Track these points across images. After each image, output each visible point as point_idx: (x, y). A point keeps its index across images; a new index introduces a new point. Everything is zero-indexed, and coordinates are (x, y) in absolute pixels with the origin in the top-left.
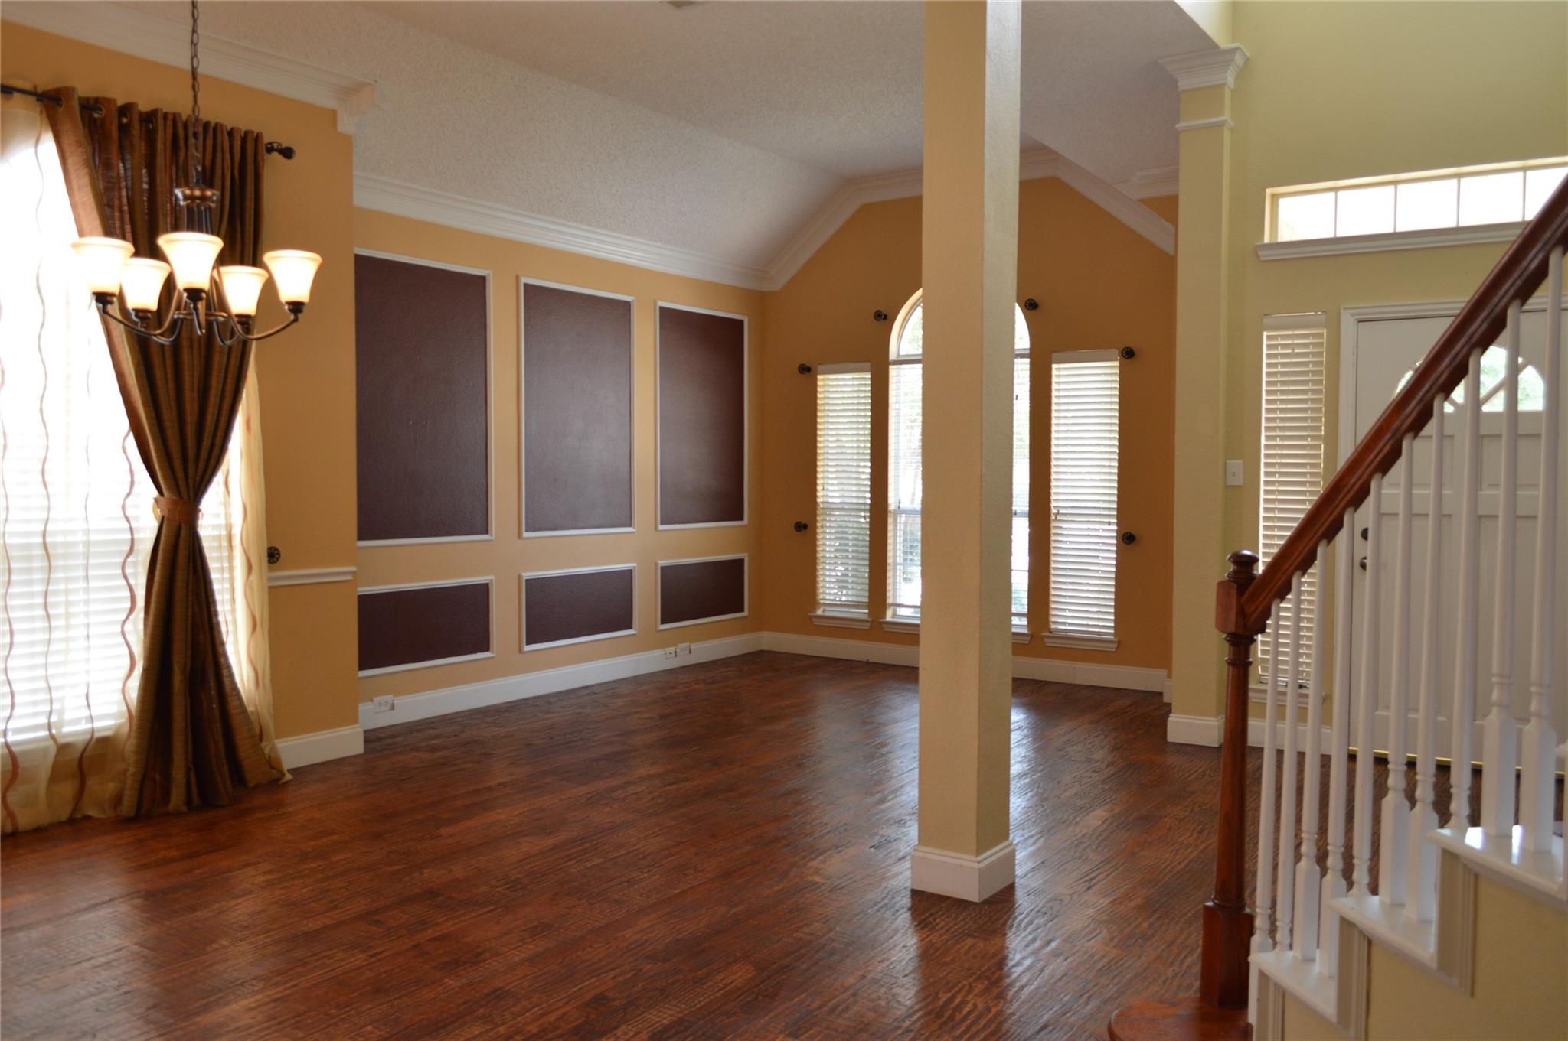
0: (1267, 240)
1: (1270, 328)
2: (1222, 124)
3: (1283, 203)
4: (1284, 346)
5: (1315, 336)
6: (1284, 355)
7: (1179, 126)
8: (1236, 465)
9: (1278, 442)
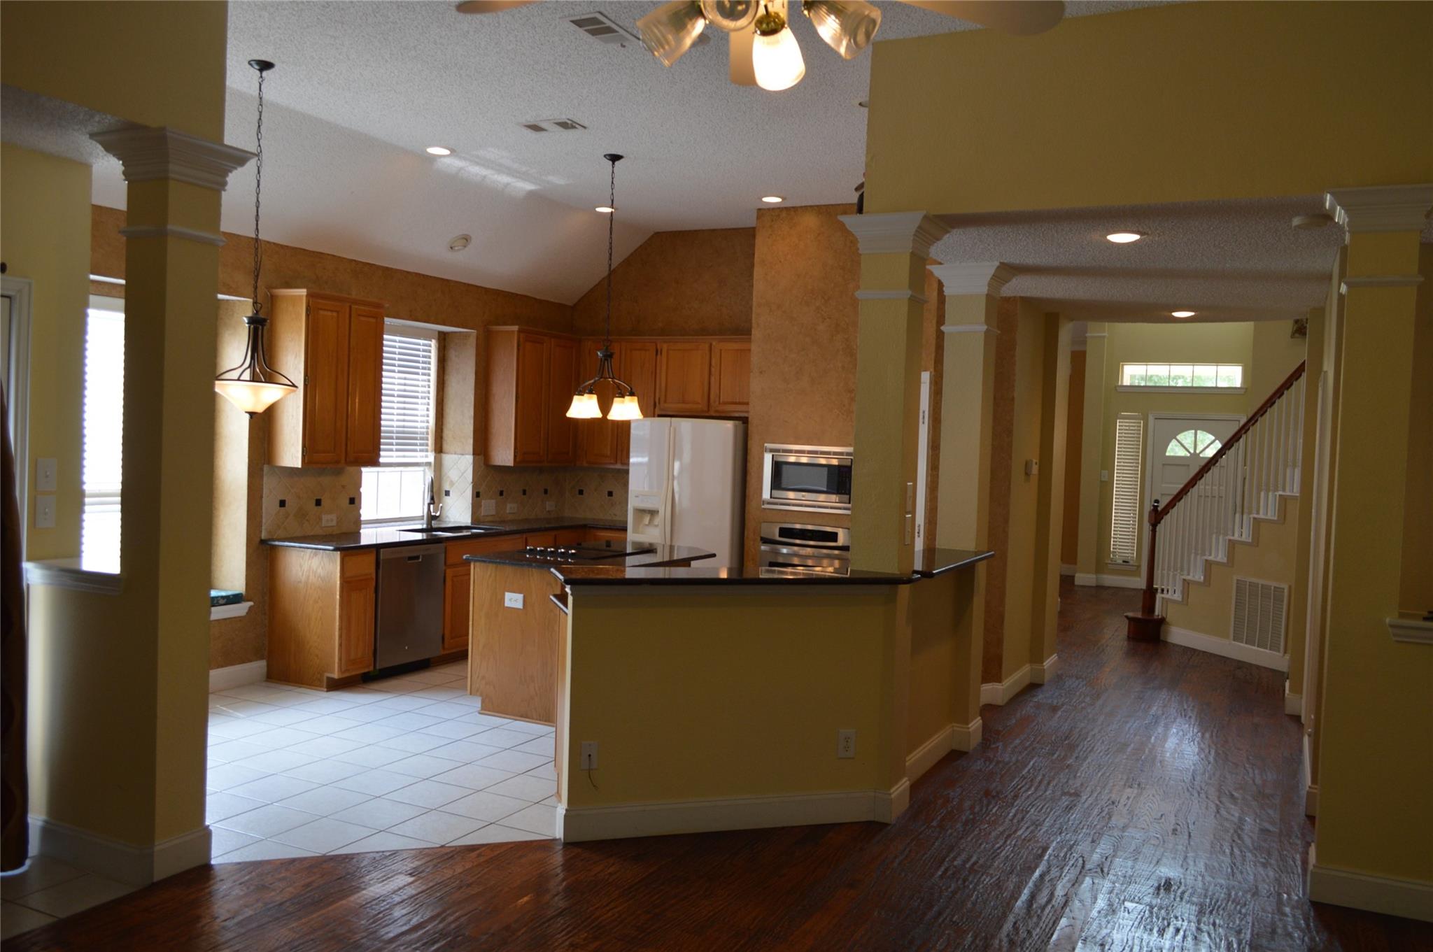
0: (1119, 384)
1: (1120, 419)
2: (1104, 337)
3: (1125, 367)
4: (1126, 426)
5: (1138, 423)
6: (1126, 430)
7: (1088, 335)
8: (1105, 472)
9: (1122, 464)
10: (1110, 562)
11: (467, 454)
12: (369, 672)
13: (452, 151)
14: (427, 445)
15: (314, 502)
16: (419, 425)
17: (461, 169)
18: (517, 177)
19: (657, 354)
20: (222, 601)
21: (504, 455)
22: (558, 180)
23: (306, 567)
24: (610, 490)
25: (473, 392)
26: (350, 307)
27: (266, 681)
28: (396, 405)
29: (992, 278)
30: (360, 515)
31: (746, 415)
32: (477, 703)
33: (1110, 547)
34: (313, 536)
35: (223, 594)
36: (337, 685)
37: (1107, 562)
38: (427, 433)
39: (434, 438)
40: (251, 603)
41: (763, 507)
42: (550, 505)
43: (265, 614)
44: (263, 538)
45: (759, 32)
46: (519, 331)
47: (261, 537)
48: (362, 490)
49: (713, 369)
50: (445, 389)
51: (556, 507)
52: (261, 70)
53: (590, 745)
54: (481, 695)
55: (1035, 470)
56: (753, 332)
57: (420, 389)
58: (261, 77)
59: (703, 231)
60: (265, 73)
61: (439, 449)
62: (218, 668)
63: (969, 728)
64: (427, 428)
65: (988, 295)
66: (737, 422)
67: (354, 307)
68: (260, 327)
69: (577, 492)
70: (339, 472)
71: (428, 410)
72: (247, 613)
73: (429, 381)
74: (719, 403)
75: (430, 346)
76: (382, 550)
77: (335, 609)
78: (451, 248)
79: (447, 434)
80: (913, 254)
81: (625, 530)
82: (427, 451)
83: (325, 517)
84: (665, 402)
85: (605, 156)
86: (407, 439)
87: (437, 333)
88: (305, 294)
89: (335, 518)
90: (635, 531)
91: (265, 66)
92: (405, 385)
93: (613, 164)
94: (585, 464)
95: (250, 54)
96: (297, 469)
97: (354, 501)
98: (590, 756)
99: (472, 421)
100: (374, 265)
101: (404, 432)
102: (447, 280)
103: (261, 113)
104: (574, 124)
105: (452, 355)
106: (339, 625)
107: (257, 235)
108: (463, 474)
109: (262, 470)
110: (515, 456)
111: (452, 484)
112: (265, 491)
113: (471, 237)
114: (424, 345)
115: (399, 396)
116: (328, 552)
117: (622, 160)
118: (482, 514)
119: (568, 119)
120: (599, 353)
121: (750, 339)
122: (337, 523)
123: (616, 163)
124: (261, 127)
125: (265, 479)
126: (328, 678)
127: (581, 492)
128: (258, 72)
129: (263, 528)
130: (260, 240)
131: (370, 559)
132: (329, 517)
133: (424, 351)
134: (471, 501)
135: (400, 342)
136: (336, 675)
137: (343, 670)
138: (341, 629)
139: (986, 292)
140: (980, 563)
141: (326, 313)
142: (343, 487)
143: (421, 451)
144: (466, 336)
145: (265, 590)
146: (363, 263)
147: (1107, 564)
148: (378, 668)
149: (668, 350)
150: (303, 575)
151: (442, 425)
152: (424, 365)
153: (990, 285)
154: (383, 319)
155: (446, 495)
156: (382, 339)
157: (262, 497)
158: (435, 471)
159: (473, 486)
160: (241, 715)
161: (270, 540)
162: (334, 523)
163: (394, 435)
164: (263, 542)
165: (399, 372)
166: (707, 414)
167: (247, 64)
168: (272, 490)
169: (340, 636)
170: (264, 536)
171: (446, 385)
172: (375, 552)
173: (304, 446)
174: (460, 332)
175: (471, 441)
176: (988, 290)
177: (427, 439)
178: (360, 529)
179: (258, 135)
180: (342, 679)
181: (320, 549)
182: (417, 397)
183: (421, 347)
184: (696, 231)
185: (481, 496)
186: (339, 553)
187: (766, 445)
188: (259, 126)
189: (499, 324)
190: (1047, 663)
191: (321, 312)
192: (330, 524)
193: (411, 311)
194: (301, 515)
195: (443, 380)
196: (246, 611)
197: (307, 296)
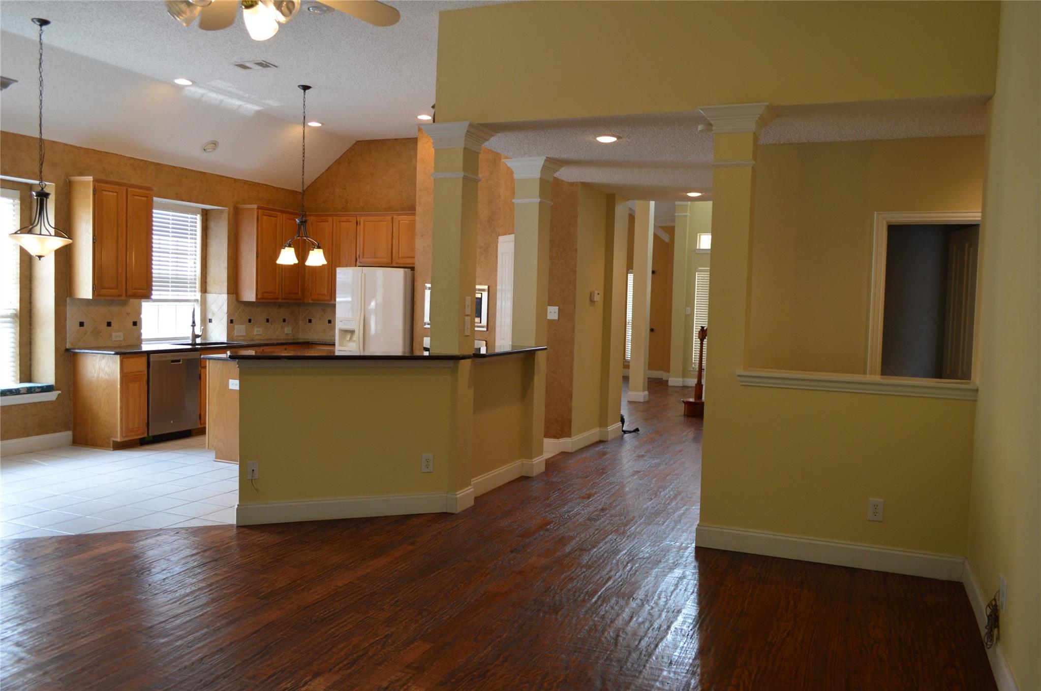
0: (698, 248)
1: (698, 273)
2: (687, 216)
3: (702, 236)
4: (702, 277)
6: (702, 279)
7: (676, 214)
8: (688, 309)
9: (700, 303)
10: (692, 370)
11: (223, 293)
12: (144, 438)
13: (194, 82)
14: (195, 287)
15: (106, 324)
16: (189, 273)
17: (203, 95)
18: (245, 101)
19: (357, 225)
20: (37, 390)
21: (249, 294)
22: (273, 103)
23: (97, 367)
24: (329, 319)
25: (226, 250)
26: (127, 190)
27: (72, 445)
28: (170, 260)
29: (542, 168)
30: (140, 334)
31: (413, 266)
32: (212, 455)
33: (692, 360)
34: (105, 347)
35: (39, 385)
36: (121, 446)
37: (690, 370)
38: (195, 279)
39: (200, 283)
40: (60, 392)
41: (425, 327)
42: (288, 330)
43: (70, 400)
44: (67, 347)
45: (243, 7)
46: (259, 208)
47: (66, 347)
48: (142, 316)
49: (394, 235)
50: (208, 250)
51: (292, 331)
52: (41, 25)
53: (253, 464)
54: (215, 449)
55: (598, 298)
56: (417, 209)
57: (189, 249)
58: (41, 30)
59: (389, 140)
60: (44, 28)
61: (204, 290)
62: (35, 435)
63: (532, 462)
64: (195, 275)
65: (541, 179)
66: (406, 270)
67: (129, 189)
68: (45, 199)
69: (308, 321)
70: (124, 303)
71: (195, 263)
72: (57, 399)
73: (195, 243)
74: (399, 258)
75: (196, 219)
76: (151, 355)
77: (117, 394)
78: (205, 150)
79: (210, 280)
80: (466, 149)
81: (334, 345)
82: (195, 291)
83: (114, 334)
84: (363, 257)
85: (299, 86)
86: (179, 283)
87: (201, 210)
88: (92, 180)
89: (122, 336)
90: (340, 345)
91: (44, 22)
92: (177, 245)
93: (305, 92)
94: (310, 301)
95: (31, 15)
96: (90, 299)
97: (136, 324)
98: (253, 470)
99: (226, 271)
100: (148, 161)
101: (177, 279)
102: (205, 173)
103: (41, 55)
104: (268, 64)
105: (212, 225)
106: (120, 405)
107: (41, 137)
108: (221, 307)
109: (66, 301)
110: (257, 295)
111: (214, 314)
112: (69, 316)
113: (218, 143)
114: (191, 218)
115: (173, 253)
116: (111, 355)
117: (311, 90)
118: (236, 335)
119: (263, 61)
120: (297, 220)
121: (415, 213)
122: (124, 339)
123: (307, 91)
124: (42, 65)
125: (68, 307)
126: (114, 441)
127: (310, 321)
128: (39, 27)
129: (67, 340)
130: (44, 140)
131: (144, 360)
132: (118, 334)
133: (191, 222)
134: (226, 326)
135: (173, 216)
136: (119, 439)
137: (123, 435)
138: (121, 408)
139: (539, 177)
140: (539, 352)
141: (107, 193)
142: (128, 314)
143: (191, 291)
144: (221, 212)
145: (70, 383)
146: (139, 160)
147: (690, 371)
148: (150, 435)
149: (364, 221)
150: (95, 372)
151: (206, 273)
152: (192, 232)
153: (542, 172)
154: (153, 198)
155: (210, 322)
156: (152, 213)
157: (66, 320)
158: (201, 305)
159: (228, 316)
160: (47, 464)
161: (72, 349)
162: (121, 339)
163: (170, 280)
164: (67, 350)
165: (173, 236)
166: (391, 266)
167: (30, 21)
168: (73, 316)
169: (121, 413)
170: (68, 346)
171: (208, 246)
172: (146, 357)
173: (94, 284)
174: (217, 209)
175: (226, 284)
176: (541, 176)
177: (195, 283)
178: (141, 343)
179: (39, 69)
180: (123, 442)
181: (106, 354)
182: (187, 254)
183: (189, 220)
184: (384, 140)
185: (234, 322)
186: (119, 356)
187: (426, 285)
188: (40, 64)
189: (244, 204)
190: (611, 428)
191: (104, 193)
192: (118, 339)
193: (177, 194)
194: (96, 333)
195: (206, 243)
196: (56, 397)
197: (93, 181)
